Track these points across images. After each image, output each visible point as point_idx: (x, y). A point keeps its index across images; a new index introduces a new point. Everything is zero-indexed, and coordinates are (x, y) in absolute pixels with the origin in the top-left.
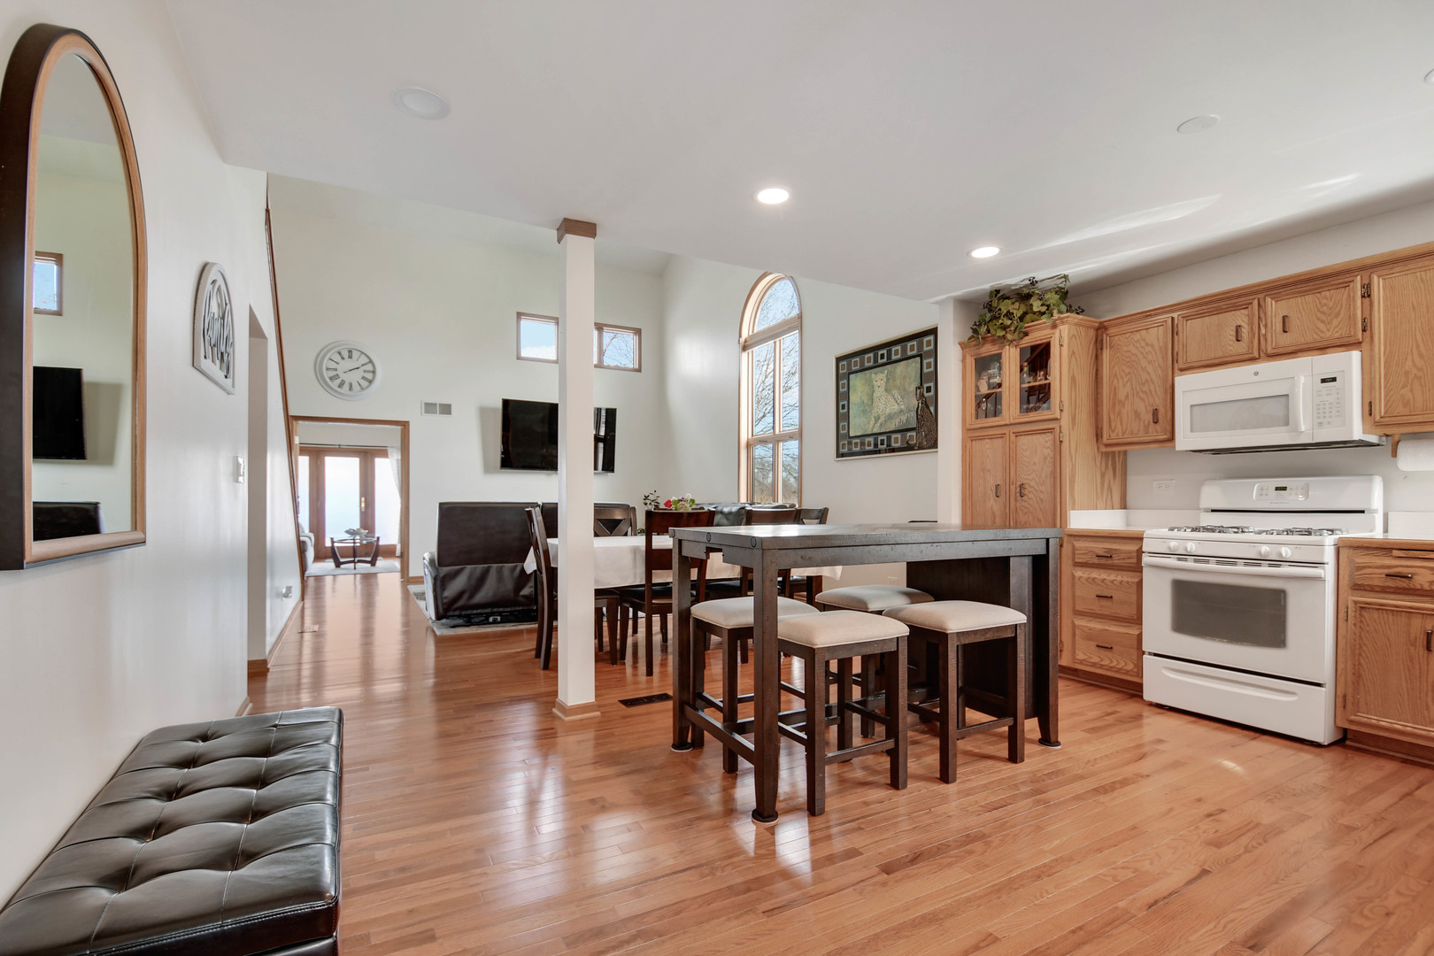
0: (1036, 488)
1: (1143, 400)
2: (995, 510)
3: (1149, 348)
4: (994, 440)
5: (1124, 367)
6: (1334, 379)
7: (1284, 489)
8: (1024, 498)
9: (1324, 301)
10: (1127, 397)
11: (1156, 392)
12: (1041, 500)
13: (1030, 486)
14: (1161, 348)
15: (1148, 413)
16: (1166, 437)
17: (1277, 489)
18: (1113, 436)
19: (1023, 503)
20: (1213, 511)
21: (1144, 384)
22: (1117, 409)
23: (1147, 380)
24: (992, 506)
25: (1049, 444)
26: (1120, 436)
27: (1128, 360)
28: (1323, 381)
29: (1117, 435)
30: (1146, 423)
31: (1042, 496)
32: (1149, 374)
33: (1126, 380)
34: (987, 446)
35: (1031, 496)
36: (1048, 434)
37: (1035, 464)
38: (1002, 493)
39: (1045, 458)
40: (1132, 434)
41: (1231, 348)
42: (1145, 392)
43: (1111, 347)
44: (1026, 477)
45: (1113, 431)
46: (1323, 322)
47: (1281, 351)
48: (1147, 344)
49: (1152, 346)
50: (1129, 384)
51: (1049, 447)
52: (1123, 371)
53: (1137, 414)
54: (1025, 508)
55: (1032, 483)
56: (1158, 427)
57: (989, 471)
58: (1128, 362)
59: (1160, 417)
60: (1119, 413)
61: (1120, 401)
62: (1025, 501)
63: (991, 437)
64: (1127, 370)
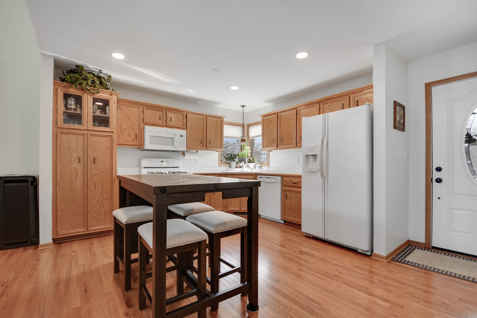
0: (102, 159)
1: (132, 130)
2: (78, 169)
3: (134, 114)
4: (76, 136)
5: (125, 118)
6: (182, 136)
7: (163, 162)
8: (95, 163)
9: (178, 116)
10: (126, 128)
11: (136, 129)
12: (105, 164)
13: (99, 158)
14: (138, 115)
15: (133, 135)
16: (140, 144)
17: (161, 161)
18: (121, 141)
19: (95, 166)
20: (145, 168)
21: (132, 125)
22: (122, 132)
23: (133, 124)
24: (75, 167)
25: (109, 141)
26: (124, 141)
27: (126, 115)
28: (181, 136)
29: (122, 141)
30: (133, 138)
31: (105, 162)
32: (134, 122)
33: (126, 122)
34: (72, 138)
35: (99, 162)
36: (108, 138)
37: (101, 149)
38: (81, 161)
39: (107, 147)
40: (128, 141)
41: (158, 121)
42: (132, 128)
43: (120, 109)
44: (97, 154)
45: (121, 140)
46: (178, 121)
47: (170, 126)
48: (134, 112)
49: (135, 113)
50: (127, 124)
51: (109, 143)
52: (125, 119)
53: (130, 135)
54: (96, 167)
55: (100, 157)
56: (137, 140)
57: (73, 150)
58: (126, 116)
59: (138, 137)
60: (123, 133)
61: (123, 129)
62: (96, 165)
63: (75, 134)
64: (126, 119)
